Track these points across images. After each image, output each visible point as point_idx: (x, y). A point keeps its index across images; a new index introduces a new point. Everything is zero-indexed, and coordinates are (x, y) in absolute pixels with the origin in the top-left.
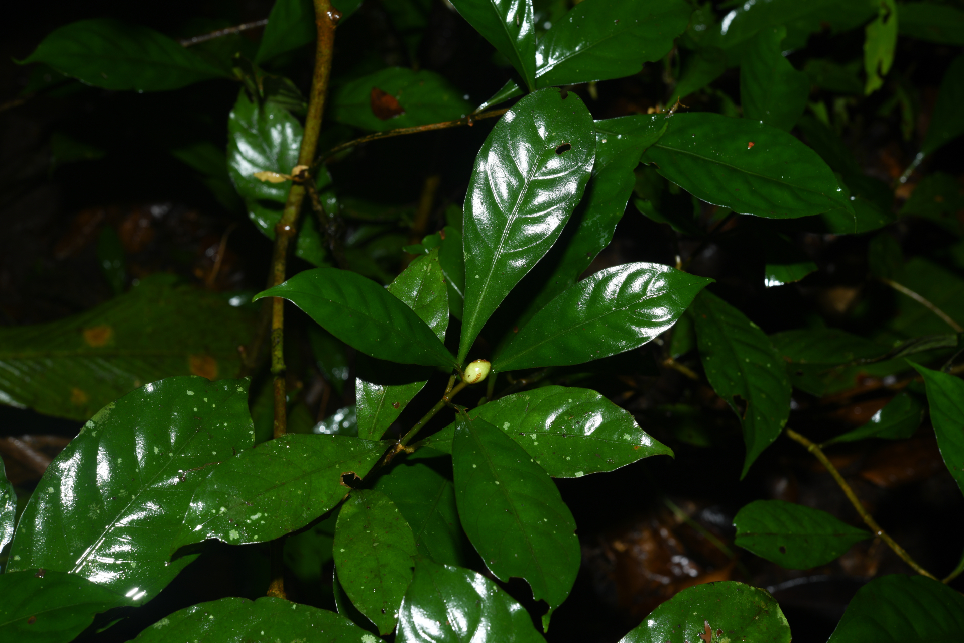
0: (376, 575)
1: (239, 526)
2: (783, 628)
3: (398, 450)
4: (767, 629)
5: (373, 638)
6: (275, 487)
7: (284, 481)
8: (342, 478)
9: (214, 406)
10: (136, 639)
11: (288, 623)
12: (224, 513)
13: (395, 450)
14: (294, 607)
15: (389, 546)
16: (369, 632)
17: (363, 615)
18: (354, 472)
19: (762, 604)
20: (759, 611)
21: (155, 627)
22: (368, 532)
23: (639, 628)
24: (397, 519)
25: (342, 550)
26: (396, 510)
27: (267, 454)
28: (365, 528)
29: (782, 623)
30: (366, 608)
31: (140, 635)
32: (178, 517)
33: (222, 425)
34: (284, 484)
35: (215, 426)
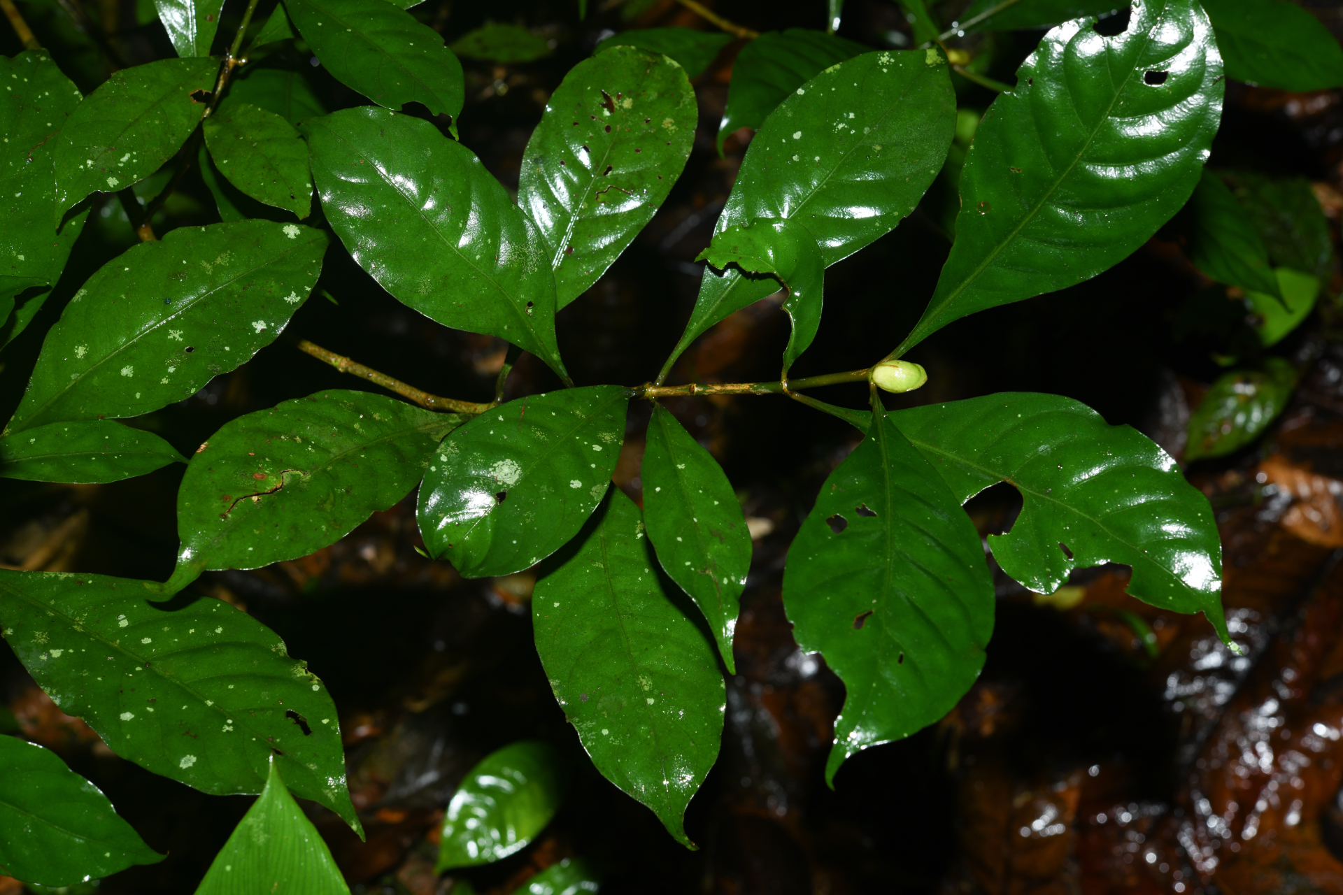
0: (269, 169)
1: (113, 173)
2: (677, 70)
3: (231, 65)
4: (662, 76)
5: (294, 226)
6: (130, 125)
7: (136, 117)
8: (192, 98)
9: (26, 80)
10: (61, 320)
11: (205, 245)
12: (92, 165)
13: (228, 66)
14: (203, 229)
15: (269, 140)
16: (288, 223)
17: (275, 208)
18: (200, 89)
19: (648, 58)
20: (648, 65)
21: (75, 301)
22: (242, 138)
23: (542, 122)
24: (264, 116)
25: (225, 162)
26: (259, 109)
27: (107, 97)
28: (237, 136)
29: (673, 66)
30: (274, 201)
31: (63, 314)
32: (44, 197)
33: (43, 95)
34: (137, 120)
35: (37, 98)
